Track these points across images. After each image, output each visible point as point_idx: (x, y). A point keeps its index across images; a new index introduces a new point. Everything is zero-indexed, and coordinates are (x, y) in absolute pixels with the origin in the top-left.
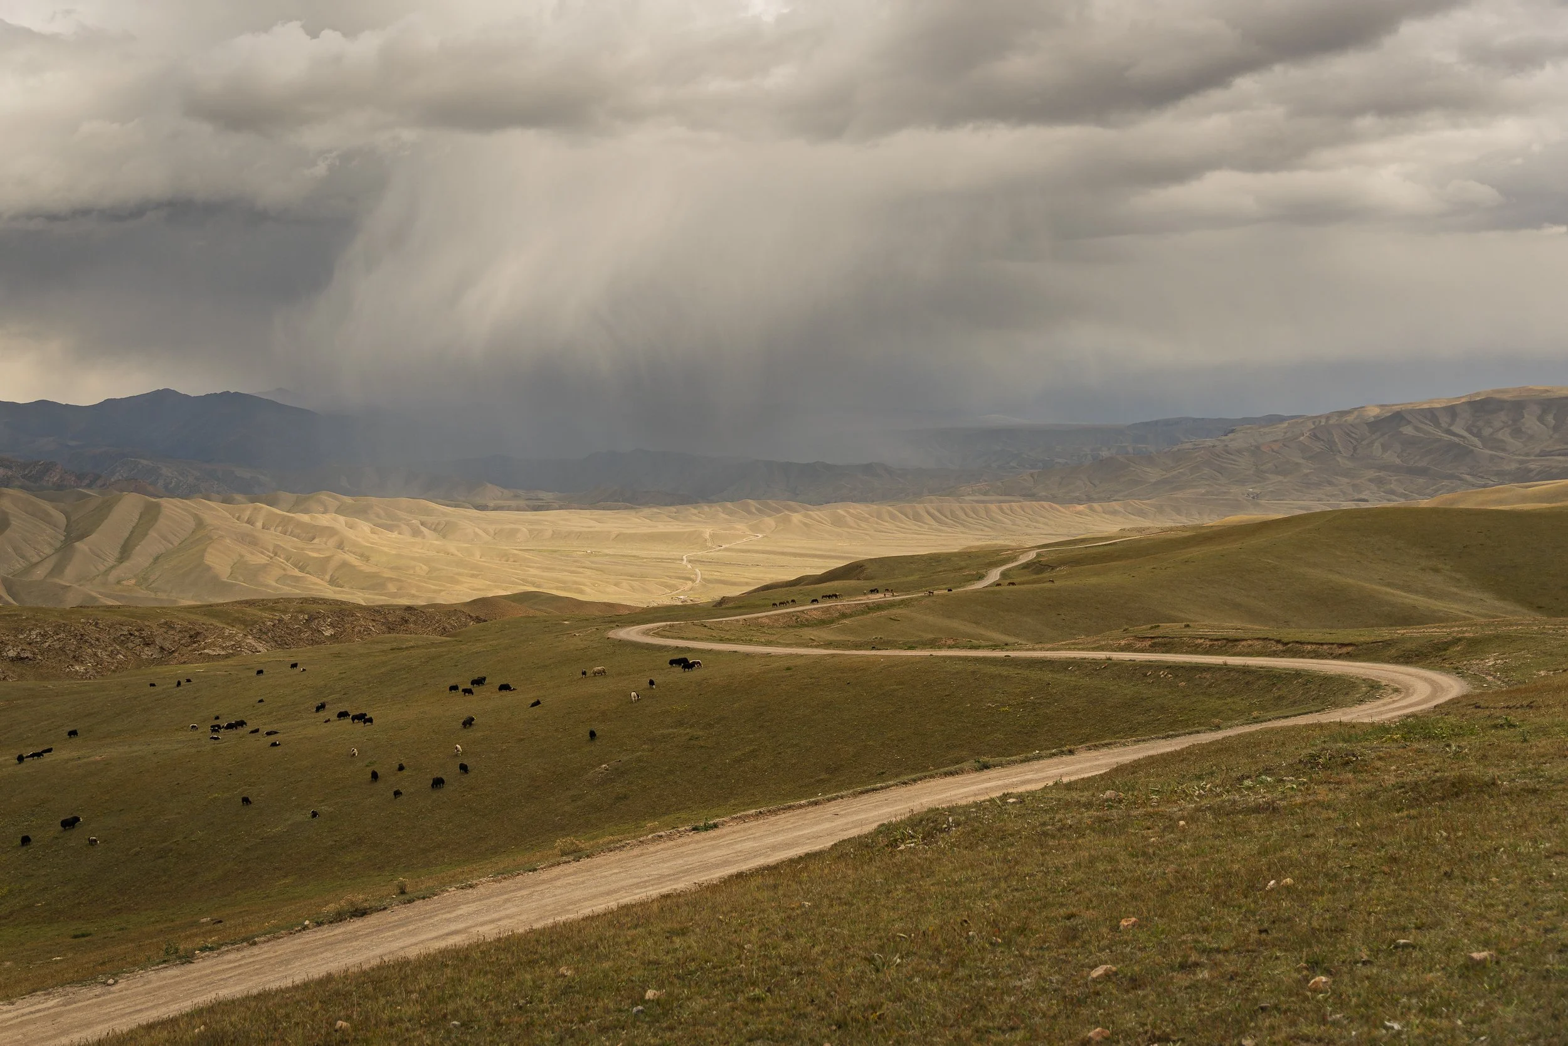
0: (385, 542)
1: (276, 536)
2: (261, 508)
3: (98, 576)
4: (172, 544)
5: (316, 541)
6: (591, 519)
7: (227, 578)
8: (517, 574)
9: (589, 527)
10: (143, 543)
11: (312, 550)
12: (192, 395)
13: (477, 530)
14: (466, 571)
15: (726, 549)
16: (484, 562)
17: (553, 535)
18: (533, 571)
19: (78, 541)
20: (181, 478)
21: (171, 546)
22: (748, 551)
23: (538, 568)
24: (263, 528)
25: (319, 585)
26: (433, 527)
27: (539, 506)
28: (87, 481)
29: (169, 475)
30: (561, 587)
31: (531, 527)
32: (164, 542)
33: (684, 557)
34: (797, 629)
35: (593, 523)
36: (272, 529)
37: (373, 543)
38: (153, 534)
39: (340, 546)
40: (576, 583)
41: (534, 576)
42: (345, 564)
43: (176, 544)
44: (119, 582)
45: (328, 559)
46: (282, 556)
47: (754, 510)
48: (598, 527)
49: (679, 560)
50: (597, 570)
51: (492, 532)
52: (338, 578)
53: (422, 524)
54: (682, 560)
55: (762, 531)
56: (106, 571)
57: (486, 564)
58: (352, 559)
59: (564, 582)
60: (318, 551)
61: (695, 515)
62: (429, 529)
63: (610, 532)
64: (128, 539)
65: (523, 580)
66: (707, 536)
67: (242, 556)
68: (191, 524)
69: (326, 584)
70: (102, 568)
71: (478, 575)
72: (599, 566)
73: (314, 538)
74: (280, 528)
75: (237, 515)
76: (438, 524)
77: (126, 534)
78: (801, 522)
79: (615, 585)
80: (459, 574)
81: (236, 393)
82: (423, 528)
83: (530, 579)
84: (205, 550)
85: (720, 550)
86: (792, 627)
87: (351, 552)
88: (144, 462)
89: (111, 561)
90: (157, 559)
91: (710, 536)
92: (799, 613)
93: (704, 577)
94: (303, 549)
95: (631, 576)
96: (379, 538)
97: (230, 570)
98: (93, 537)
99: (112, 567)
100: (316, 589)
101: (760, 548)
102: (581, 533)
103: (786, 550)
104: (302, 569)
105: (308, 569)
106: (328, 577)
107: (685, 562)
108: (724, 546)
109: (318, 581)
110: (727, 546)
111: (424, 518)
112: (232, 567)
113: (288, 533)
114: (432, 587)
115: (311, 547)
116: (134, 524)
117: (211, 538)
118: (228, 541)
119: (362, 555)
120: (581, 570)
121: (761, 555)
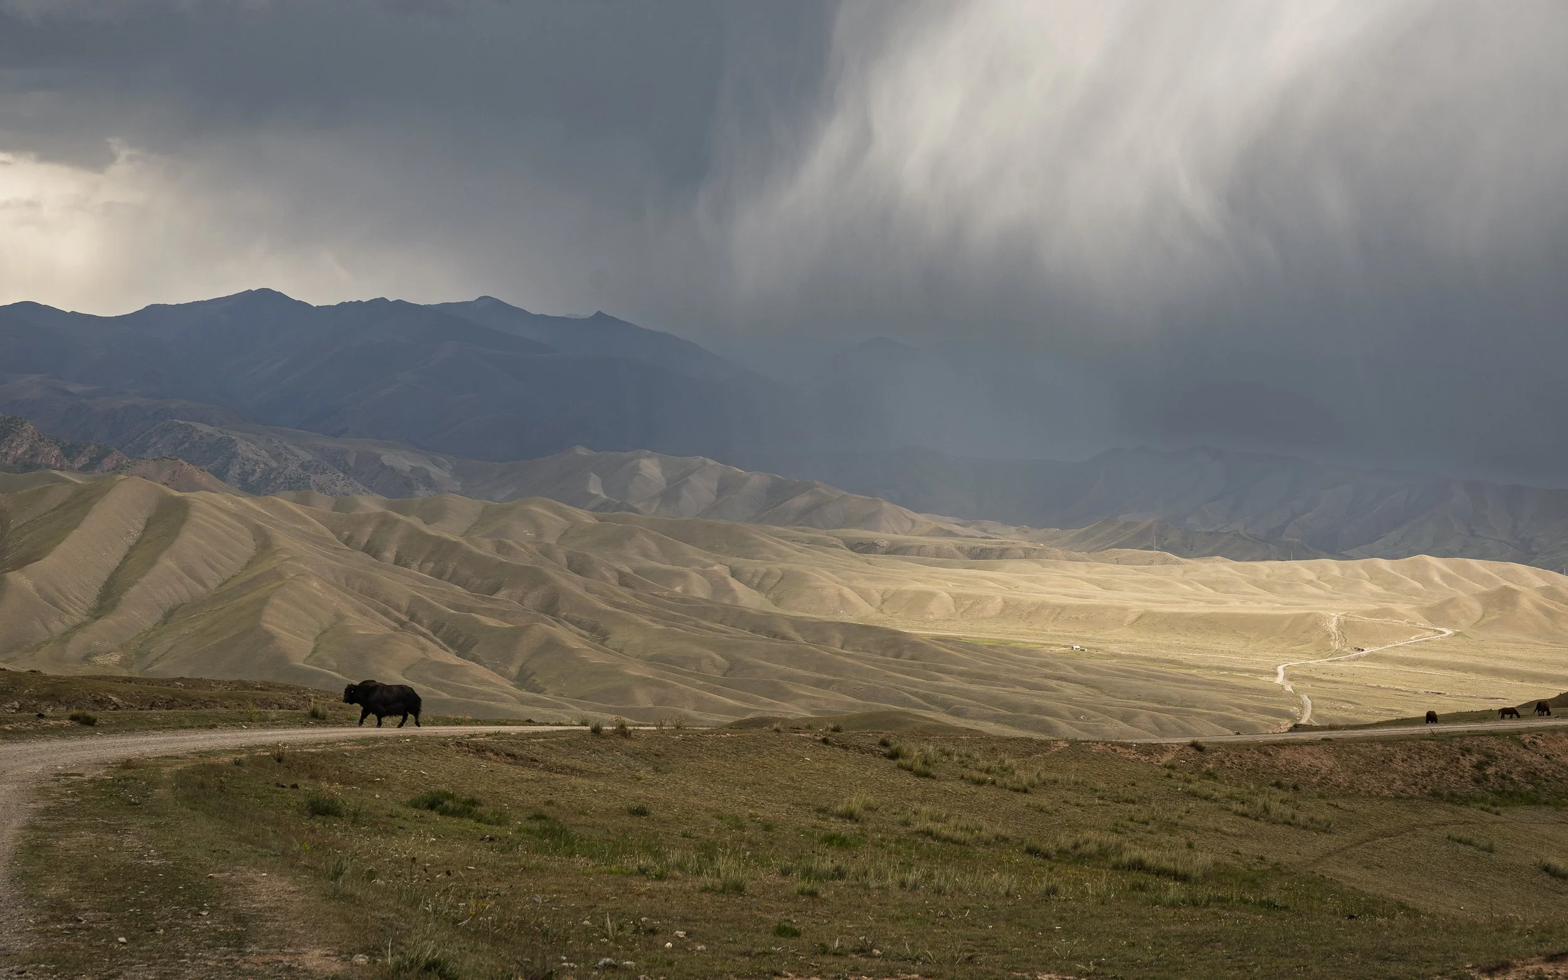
0: (646, 605)
1: (422, 580)
2: (397, 521)
3: (47, 642)
4: (205, 585)
5: (501, 595)
6: (1090, 581)
7: (305, 661)
8: (915, 685)
9: (1081, 597)
10: (144, 580)
11: (490, 613)
12: (314, 303)
13: (846, 591)
14: (807, 674)
15: (1373, 657)
16: (849, 656)
17: (1003, 611)
18: (949, 682)
19: (14, 570)
20: (274, 464)
21: (200, 588)
22: (1422, 663)
23: (961, 674)
24: (397, 562)
25: (491, 684)
26: (756, 581)
27: (983, 550)
28: (83, 460)
29: (251, 456)
30: (1004, 717)
31: (959, 591)
32: (187, 580)
33: (1280, 669)
34: (1471, 812)
35: (1088, 589)
36: (415, 565)
37: (618, 606)
38: (167, 562)
39: (550, 607)
40: (1038, 709)
41: (950, 691)
42: (551, 645)
43: (212, 585)
44: (87, 658)
45: (517, 634)
46: (425, 621)
47: (1437, 579)
48: (1100, 597)
49: (1268, 673)
50: (1087, 685)
51: (877, 597)
52: (534, 673)
53: (735, 573)
54: (1276, 674)
55: (1451, 623)
56: (65, 633)
57: (849, 660)
58: (570, 637)
59: (1015, 707)
60: (502, 615)
61: (1310, 582)
62: (748, 584)
63: (1125, 609)
64: (118, 570)
65: (925, 697)
66: (1332, 627)
67: (340, 617)
68: (248, 547)
69: (508, 685)
70: (57, 627)
71: (831, 683)
72: (1093, 677)
73: (496, 589)
74: (432, 565)
75: (346, 533)
76: (767, 574)
77: (114, 562)
78: (1539, 607)
79: (1123, 720)
80: (791, 678)
81: (399, 302)
82: (734, 583)
83: (940, 696)
84: (264, 601)
85: (1358, 658)
86: (1453, 798)
87: (571, 622)
88: (205, 429)
89: (77, 615)
90: (170, 614)
91: (1339, 627)
92: (1493, 742)
93: (1319, 711)
94: (471, 610)
95: (1159, 703)
96: (636, 596)
97: (312, 645)
98: (48, 563)
99: (78, 627)
100: (484, 694)
101: (1448, 658)
102: (1063, 608)
103: (1502, 664)
104: (462, 652)
105: (474, 651)
106: (513, 670)
107: (1279, 680)
108: (1367, 651)
109: (494, 678)
110: (1375, 649)
111: (738, 562)
112: (316, 639)
113: (447, 576)
114: (730, 701)
115: (488, 605)
116: (131, 542)
117: (280, 576)
118: (315, 584)
119: (593, 629)
120: (1053, 683)
121: (1448, 673)
